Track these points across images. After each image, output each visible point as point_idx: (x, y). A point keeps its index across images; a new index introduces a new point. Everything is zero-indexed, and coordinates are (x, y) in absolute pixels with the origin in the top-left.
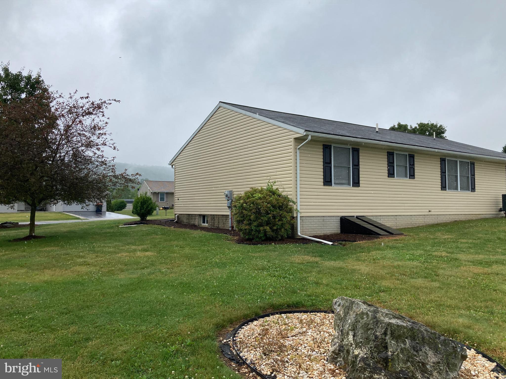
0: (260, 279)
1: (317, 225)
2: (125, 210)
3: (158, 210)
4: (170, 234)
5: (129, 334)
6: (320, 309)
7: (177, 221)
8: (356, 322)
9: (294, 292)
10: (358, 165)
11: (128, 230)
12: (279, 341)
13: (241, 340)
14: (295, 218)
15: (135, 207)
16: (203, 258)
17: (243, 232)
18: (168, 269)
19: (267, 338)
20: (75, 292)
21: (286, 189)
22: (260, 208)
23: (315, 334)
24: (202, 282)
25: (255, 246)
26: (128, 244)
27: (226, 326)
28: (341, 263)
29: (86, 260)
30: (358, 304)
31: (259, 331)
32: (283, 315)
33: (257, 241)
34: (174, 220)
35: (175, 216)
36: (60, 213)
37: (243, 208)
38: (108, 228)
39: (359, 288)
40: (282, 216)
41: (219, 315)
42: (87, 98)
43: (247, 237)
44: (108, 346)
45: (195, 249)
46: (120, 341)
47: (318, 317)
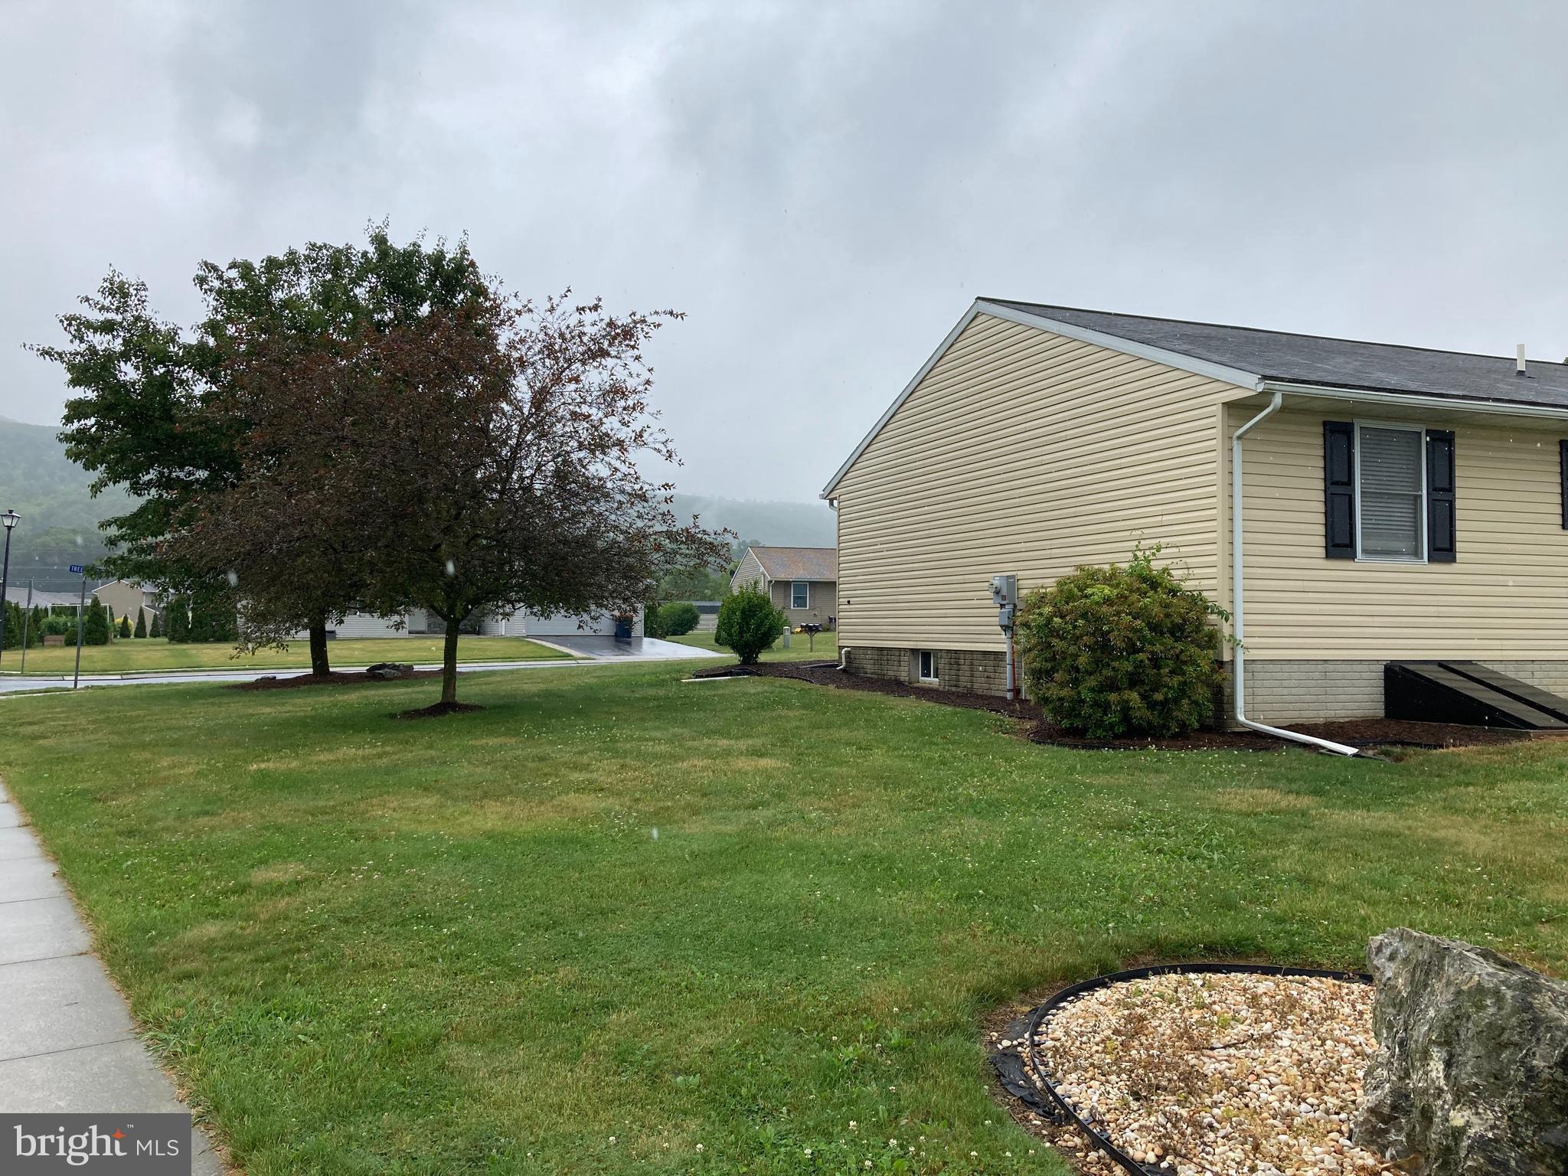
0: (1112, 857)
1: (1302, 691)
2: (695, 632)
3: (787, 633)
4: (827, 708)
5: (720, 1001)
6: (1320, 965)
7: (846, 666)
8: (1457, 1017)
9: (1227, 905)
10: (1450, 489)
11: (708, 693)
12: (1181, 1057)
13: (1058, 1044)
14: (1228, 667)
15: (724, 625)
16: (929, 784)
17: (1051, 706)
18: (825, 810)
19: (1142, 1045)
20: (568, 867)
21: (1196, 571)
22: (1109, 632)
23: (1306, 1046)
24: (929, 857)
25: (1091, 752)
26: (710, 733)
27: (1010, 999)
28: (1391, 816)
29: (595, 775)
30: (1461, 957)
31: (1114, 1021)
32: (1192, 976)
33: (1099, 738)
34: (837, 666)
35: (840, 653)
36: (518, 639)
37: (1051, 631)
38: (651, 685)
39: (1457, 906)
40: (1183, 657)
41: (985, 961)
42: (596, 310)
43: (1065, 723)
44: (662, 1030)
45: (902, 756)
46: (694, 1017)
47: (1313, 991)
